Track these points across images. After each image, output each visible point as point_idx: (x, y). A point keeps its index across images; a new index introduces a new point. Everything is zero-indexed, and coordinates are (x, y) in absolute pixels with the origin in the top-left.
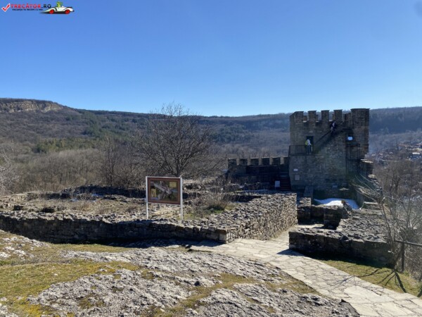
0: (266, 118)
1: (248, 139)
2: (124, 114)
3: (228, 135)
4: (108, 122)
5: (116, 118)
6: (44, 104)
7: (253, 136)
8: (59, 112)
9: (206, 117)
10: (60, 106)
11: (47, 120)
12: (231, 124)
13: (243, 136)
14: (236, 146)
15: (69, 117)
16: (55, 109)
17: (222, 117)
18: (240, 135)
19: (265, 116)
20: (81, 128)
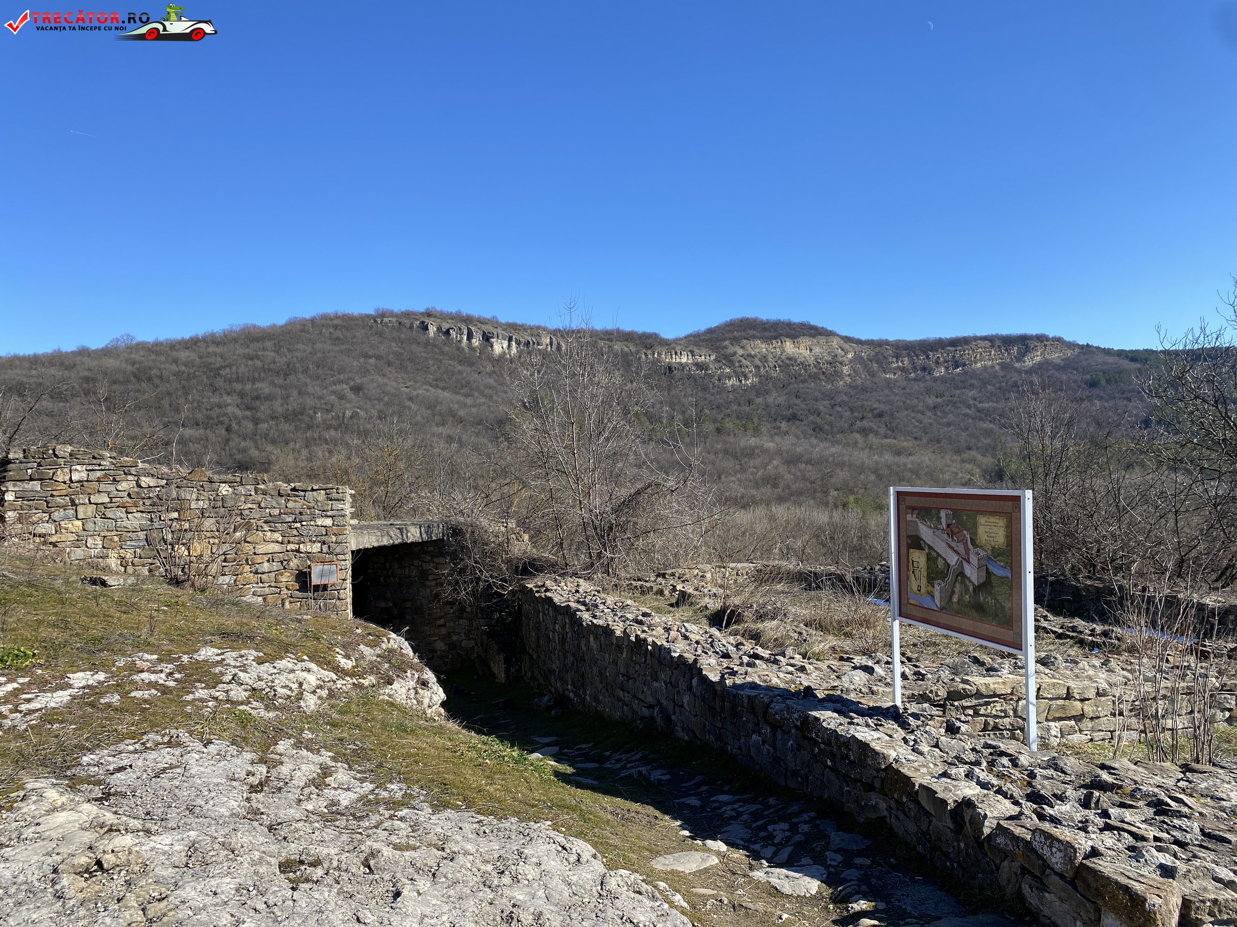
6: (1024, 343)
10: (1071, 345)
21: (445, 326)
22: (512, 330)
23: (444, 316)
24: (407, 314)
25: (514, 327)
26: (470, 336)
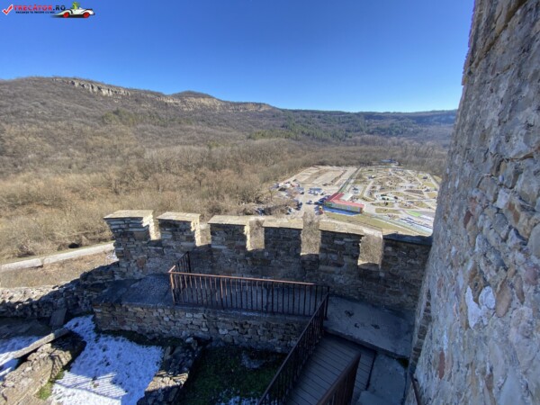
0: (439, 113)
1: (416, 133)
2: (313, 112)
3: (397, 129)
4: (300, 118)
5: (306, 115)
7: (422, 131)
8: (269, 112)
9: (379, 113)
10: (271, 107)
11: (261, 117)
12: (402, 119)
13: (412, 130)
14: (402, 139)
15: (275, 114)
16: (267, 109)
17: (394, 113)
18: (409, 129)
19: (439, 111)
20: (281, 122)
21: (82, 83)
22: (109, 87)
23: (81, 80)
24: (66, 78)
25: (111, 86)
26: (92, 88)
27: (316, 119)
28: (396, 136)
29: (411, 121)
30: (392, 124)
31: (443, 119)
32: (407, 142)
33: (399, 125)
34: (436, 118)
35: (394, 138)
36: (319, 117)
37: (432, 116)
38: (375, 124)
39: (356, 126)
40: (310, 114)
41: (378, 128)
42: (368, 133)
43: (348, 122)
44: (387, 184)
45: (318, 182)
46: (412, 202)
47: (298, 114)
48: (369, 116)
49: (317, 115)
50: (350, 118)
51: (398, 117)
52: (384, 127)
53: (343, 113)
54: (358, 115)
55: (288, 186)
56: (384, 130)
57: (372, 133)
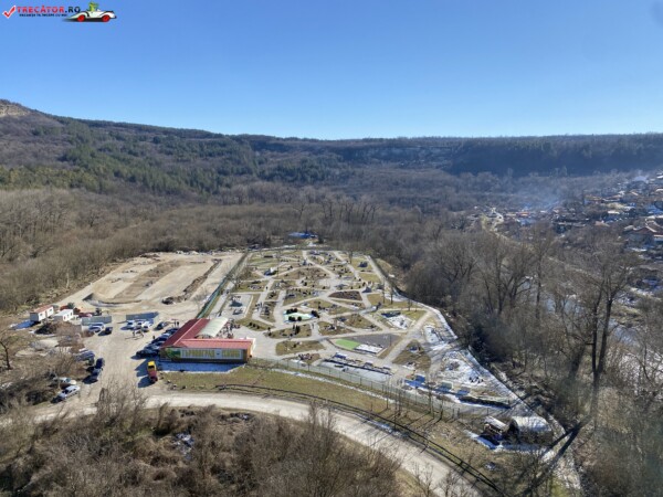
0: (377, 144)
1: (345, 177)
2: (140, 128)
3: (313, 170)
4: (109, 141)
5: (125, 133)
7: (354, 173)
8: (22, 121)
9: (278, 139)
12: (320, 152)
13: (338, 172)
16: (15, 114)
17: (305, 140)
19: (375, 140)
20: (60, 149)
27: (148, 144)
28: (312, 183)
29: (335, 156)
30: (304, 161)
31: (383, 154)
32: (330, 195)
33: (316, 164)
34: (372, 152)
35: (309, 189)
36: (156, 141)
37: (367, 149)
38: (273, 161)
39: (239, 163)
40: (133, 133)
41: (279, 169)
42: (263, 176)
43: (219, 154)
44: (299, 284)
45: (151, 296)
46: (343, 319)
47: (102, 131)
48: (262, 144)
49: (153, 135)
50: (224, 145)
51: (312, 147)
52: (289, 166)
53: (208, 135)
54: (240, 139)
55: (68, 315)
56: (290, 173)
57: (270, 178)
